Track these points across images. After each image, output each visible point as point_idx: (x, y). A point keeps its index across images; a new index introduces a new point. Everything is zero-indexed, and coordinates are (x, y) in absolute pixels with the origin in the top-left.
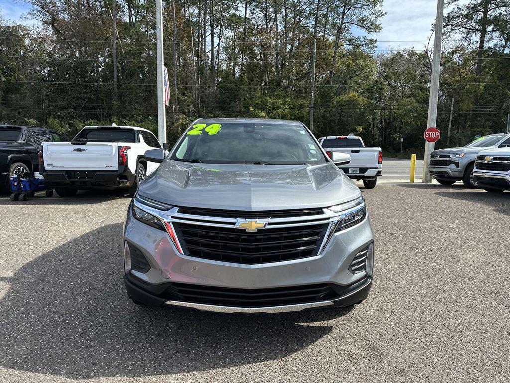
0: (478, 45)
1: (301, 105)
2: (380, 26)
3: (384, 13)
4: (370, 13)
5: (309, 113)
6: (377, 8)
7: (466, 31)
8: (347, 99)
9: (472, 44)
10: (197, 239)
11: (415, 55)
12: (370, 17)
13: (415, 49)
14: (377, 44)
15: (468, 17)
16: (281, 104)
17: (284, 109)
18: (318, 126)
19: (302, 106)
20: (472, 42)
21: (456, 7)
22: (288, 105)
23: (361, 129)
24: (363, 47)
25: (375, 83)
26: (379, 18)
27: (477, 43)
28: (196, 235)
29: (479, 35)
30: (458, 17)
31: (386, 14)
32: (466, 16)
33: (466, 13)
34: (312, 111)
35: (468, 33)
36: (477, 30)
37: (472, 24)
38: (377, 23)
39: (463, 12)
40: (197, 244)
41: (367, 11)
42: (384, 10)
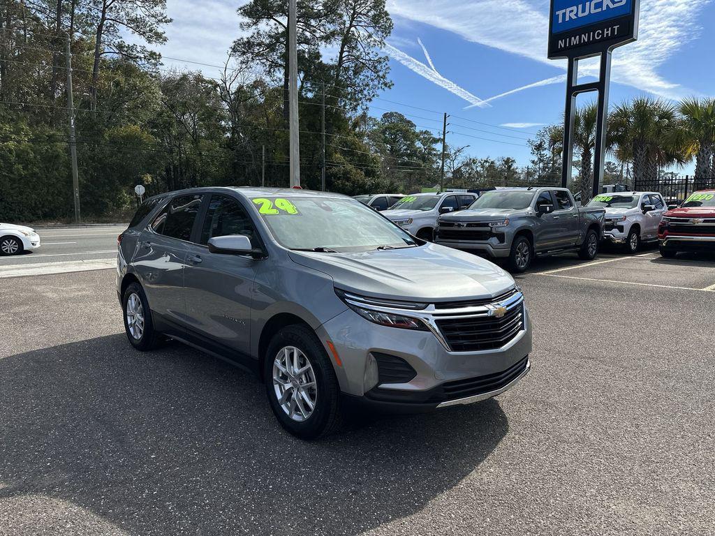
0: (282, 83)
1: (50, 137)
2: (164, 35)
3: (168, 18)
4: (147, 13)
5: (68, 151)
6: (158, 9)
7: (269, 63)
8: (125, 134)
9: (276, 80)
10: (456, 333)
11: (203, 81)
12: (147, 19)
13: (203, 73)
14: (162, 61)
15: (271, 47)
16: (12, 133)
17: (19, 142)
18: (86, 172)
19: (51, 139)
20: (275, 78)
21: (256, 31)
22: (26, 135)
23: (150, 179)
24: (141, 60)
25: (160, 114)
26: (161, 24)
27: (281, 80)
28: (455, 329)
29: (283, 71)
30: (259, 45)
31: (171, 21)
32: (268, 46)
33: (268, 41)
34: (74, 149)
35: (271, 66)
36: (281, 65)
37: (275, 56)
38: (160, 30)
39: (264, 40)
40: (457, 338)
41: (143, 9)
42: (168, 14)
